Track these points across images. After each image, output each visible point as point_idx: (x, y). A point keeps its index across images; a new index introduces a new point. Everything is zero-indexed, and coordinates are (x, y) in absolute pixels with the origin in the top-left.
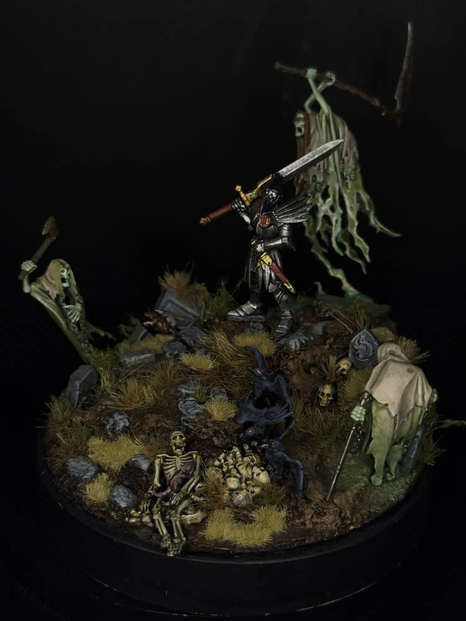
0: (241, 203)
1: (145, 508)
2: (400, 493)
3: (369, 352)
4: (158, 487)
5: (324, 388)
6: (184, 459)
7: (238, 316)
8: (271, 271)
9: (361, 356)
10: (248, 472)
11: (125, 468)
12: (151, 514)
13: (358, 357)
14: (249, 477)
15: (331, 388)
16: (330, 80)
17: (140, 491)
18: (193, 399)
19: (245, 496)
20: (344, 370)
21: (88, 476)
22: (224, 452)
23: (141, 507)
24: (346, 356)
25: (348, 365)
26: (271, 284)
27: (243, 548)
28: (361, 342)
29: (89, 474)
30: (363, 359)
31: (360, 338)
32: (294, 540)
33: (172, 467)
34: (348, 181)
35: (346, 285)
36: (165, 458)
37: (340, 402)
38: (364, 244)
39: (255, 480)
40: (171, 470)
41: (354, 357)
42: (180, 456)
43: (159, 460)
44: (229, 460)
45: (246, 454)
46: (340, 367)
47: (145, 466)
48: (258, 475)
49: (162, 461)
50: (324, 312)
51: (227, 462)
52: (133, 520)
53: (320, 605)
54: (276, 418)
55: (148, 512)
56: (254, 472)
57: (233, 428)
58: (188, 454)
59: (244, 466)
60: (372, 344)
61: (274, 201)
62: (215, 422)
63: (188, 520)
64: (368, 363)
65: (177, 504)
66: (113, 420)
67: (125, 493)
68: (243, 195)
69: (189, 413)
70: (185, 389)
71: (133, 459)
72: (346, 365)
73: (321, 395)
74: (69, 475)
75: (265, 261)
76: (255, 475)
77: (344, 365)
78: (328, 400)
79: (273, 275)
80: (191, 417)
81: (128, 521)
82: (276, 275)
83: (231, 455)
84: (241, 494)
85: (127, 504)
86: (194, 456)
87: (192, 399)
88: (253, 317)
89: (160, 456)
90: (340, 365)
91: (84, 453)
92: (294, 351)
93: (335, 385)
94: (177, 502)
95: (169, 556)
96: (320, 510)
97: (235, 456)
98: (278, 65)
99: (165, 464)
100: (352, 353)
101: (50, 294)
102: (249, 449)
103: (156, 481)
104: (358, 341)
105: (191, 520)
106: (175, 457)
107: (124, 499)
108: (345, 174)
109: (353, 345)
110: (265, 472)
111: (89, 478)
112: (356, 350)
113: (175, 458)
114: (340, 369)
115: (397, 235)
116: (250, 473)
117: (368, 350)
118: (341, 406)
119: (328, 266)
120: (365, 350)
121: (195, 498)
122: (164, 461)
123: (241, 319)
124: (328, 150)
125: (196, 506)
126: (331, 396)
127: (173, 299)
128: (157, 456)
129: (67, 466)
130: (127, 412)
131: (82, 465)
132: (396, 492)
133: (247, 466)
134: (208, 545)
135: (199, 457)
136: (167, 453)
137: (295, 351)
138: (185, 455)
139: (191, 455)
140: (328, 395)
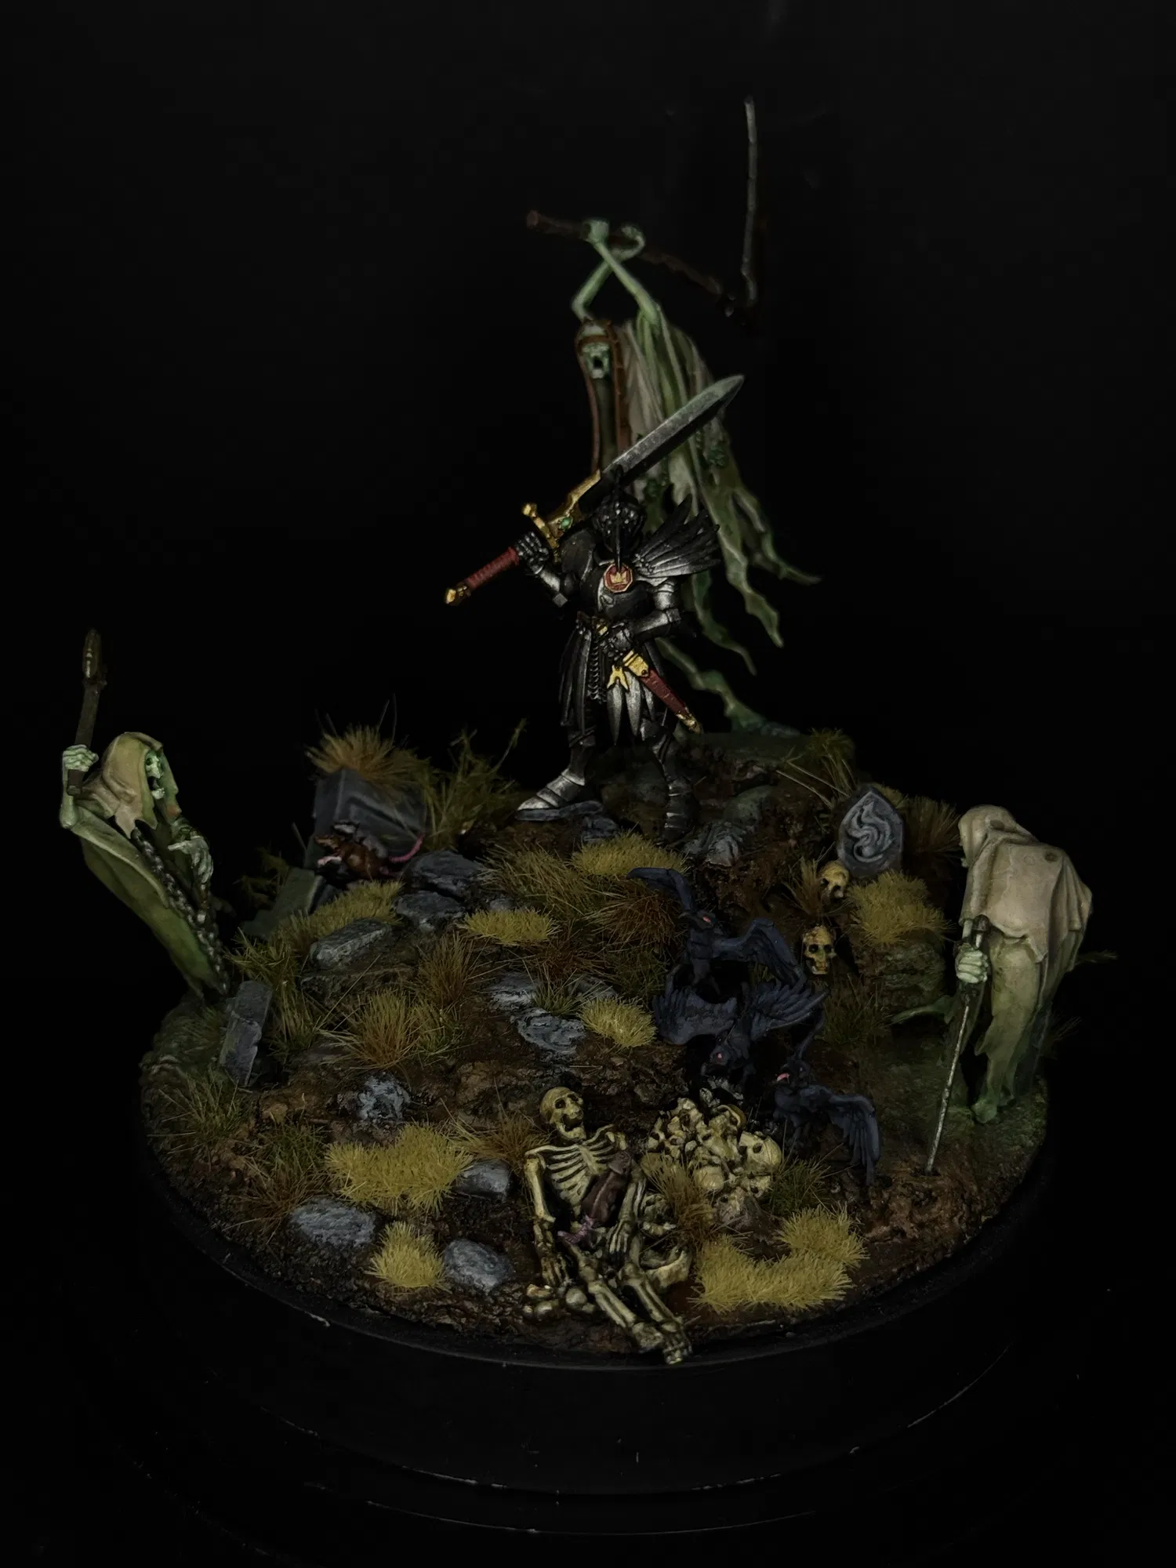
0: (540, 545)
1: (559, 1274)
2: (1036, 1127)
3: (884, 840)
4: (550, 1223)
5: (814, 936)
6: (596, 1146)
7: (547, 809)
8: (645, 690)
9: (867, 851)
10: (730, 1150)
11: (449, 1200)
12: (581, 1284)
13: (860, 854)
14: (733, 1158)
15: (829, 930)
16: (632, 243)
17: (508, 1242)
18: (544, 1012)
19: (745, 1202)
20: (837, 888)
21: (362, 1237)
22: (659, 1115)
23: (547, 1275)
24: (833, 856)
25: (844, 877)
26: (644, 720)
27: (801, 1314)
28: (864, 819)
29: (363, 1232)
30: (871, 857)
31: (862, 810)
32: (895, 1270)
33: (578, 1171)
34: (713, 470)
35: (732, 706)
36: (547, 1155)
37: (858, 958)
38: (767, 608)
39: (753, 1161)
40: (577, 1179)
41: (850, 857)
42: (584, 1143)
43: (536, 1162)
44: (676, 1132)
45: (714, 1110)
46: (827, 883)
47: (499, 1183)
48: (758, 1149)
49: (543, 1163)
50: (741, 770)
51: (673, 1137)
52: (544, 1308)
53: (946, 1404)
54: (792, 1013)
55: (567, 1281)
56: (747, 1145)
57: (668, 1056)
58: (597, 1134)
59: (717, 1138)
60: (889, 820)
61: (633, 529)
62: (625, 1053)
63: (661, 1279)
64: (880, 866)
65: (625, 1250)
66: (371, 1095)
67: (480, 1253)
68: (540, 524)
69: (555, 1043)
70: (507, 992)
71: (466, 1175)
72: (841, 877)
73: (810, 950)
74: (315, 1245)
75: (634, 670)
76: (750, 1152)
77: (835, 876)
78: (828, 959)
79: (649, 700)
80: (565, 1052)
81: (534, 1314)
82: (655, 698)
83: (676, 1119)
84: (734, 1198)
85: (498, 1279)
86: (611, 1137)
87: (539, 1012)
88: (579, 805)
89: (535, 1151)
90: (827, 878)
91: (325, 1188)
92: (729, 865)
93: (831, 924)
94: (622, 1245)
95: (672, 1362)
96: (918, 1196)
97: (685, 1121)
98: (534, 219)
99: (553, 1167)
100: (846, 849)
101: (119, 822)
102: (714, 1098)
103: (540, 1210)
104: (859, 819)
105: (669, 1277)
106: (575, 1146)
107: (487, 1268)
108: (705, 454)
109: (849, 831)
110: (769, 1140)
111: (368, 1240)
112: (857, 840)
113: (577, 1150)
114: (830, 887)
115: (813, 579)
116: (735, 1150)
117: (882, 836)
118: (863, 967)
119: (691, 668)
120: (876, 837)
121: (651, 1228)
122: (550, 1162)
123: (553, 815)
124: (715, 400)
125: (661, 1247)
126: (833, 950)
127: (358, 796)
128: (527, 1153)
129: (297, 1225)
130: (391, 1070)
131: (337, 1216)
132: (1029, 1128)
133: (724, 1137)
134: (727, 1323)
135: (622, 1137)
136: (552, 1143)
137: (734, 863)
138: (594, 1139)
139: (603, 1136)
140: (827, 948)
